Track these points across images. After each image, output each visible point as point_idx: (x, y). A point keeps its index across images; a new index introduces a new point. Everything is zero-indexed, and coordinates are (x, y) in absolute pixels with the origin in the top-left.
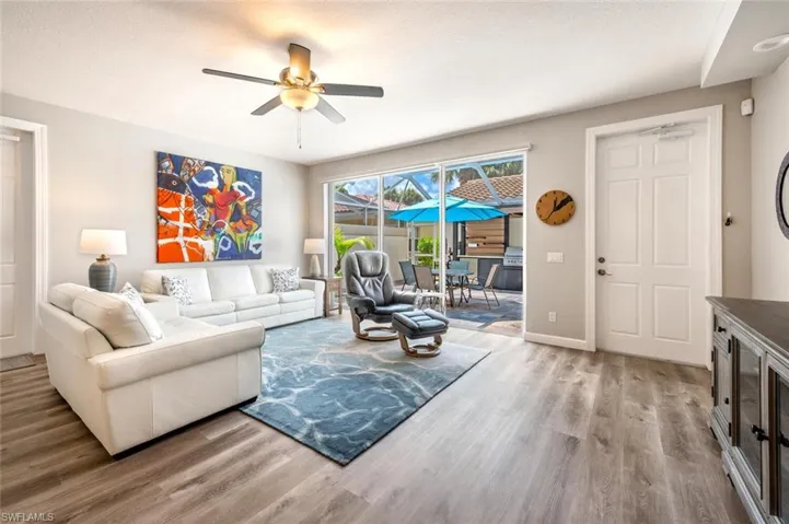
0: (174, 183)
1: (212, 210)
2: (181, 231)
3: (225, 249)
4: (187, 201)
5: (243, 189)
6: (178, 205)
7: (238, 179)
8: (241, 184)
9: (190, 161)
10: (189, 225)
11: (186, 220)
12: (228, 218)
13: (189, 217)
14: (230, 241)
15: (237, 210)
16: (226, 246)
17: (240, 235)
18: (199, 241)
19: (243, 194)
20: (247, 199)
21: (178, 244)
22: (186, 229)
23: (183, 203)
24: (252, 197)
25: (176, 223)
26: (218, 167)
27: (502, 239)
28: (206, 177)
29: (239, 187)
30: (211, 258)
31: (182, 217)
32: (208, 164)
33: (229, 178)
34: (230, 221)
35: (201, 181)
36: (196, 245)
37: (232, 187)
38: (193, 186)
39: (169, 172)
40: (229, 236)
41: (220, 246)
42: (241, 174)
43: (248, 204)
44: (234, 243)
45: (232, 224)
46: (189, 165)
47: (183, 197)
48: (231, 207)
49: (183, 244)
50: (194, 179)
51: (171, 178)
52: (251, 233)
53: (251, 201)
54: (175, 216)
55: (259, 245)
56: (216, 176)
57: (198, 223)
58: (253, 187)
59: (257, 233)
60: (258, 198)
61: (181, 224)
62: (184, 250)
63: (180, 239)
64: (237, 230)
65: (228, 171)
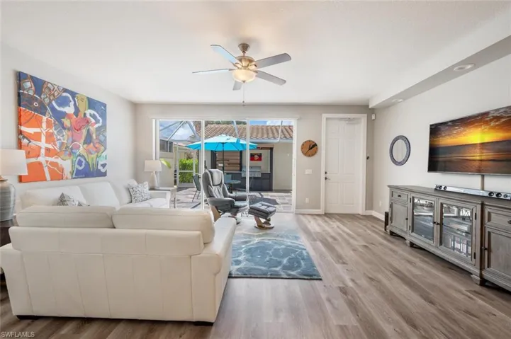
0: (36, 104)
1: (70, 133)
2: (43, 151)
3: (80, 168)
4: (48, 122)
5: (94, 116)
6: (39, 126)
7: (90, 108)
8: (92, 112)
9: (49, 85)
10: (50, 146)
11: (47, 142)
12: (82, 141)
13: (50, 138)
14: (84, 161)
15: (89, 135)
16: (81, 165)
17: (92, 156)
18: (59, 161)
19: (93, 121)
21: (40, 164)
22: (48, 150)
23: (44, 125)
24: (100, 124)
25: (38, 143)
26: (73, 94)
27: (239, 162)
28: (64, 102)
29: (91, 115)
30: (69, 176)
31: (43, 138)
32: (65, 90)
33: (83, 106)
34: (84, 144)
35: (60, 105)
36: (55, 164)
37: (85, 114)
38: (53, 109)
39: (31, 93)
40: (83, 156)
41: (77, 166)
42: (92, 104)
44: (87, 164)
45: (85, 146)
46: (50, 89)
47: (45, 118)
48: (84, 132)
49: (44, 164)
50: (54, 103)
51: (32, 99)
52: (99, 154)
53: (99, 127)
54: (37, 137)
55: (106, 164)
56: (72, 103)
57: (58, 144)
58: (100, 116)
59: (104, 154)
60: (104, 126)
61: (43, 144)
62: (46, 170)
63: (42, 159)
64: (89, 152)
65: (82, 100)
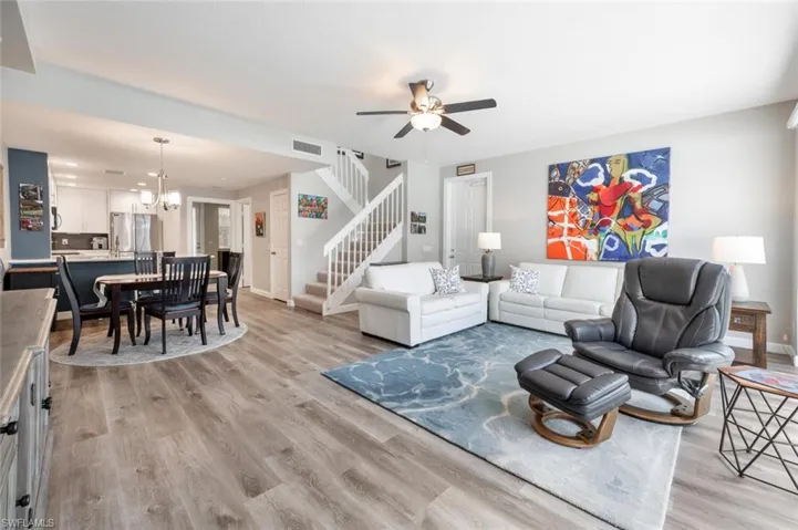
0: (560, 189)
1: (596, 209)
2: (565, 232)
3: (612, 249)
4: (571, 202)
5: (639, 177)
6: (563, 208)
7: (631, 166)
8: (634, 171)
9: (575, 165)
10: (572, 226)
11: (570, 221)
12: (615, 214)
13: (573, 217)
14: (617, 240)
15: (629, 203)
16: (612, 246)
17: (633, 233)
18: (583, 241)
19: (636, 183)
20: (645, 189)
21: (563, 243)
22: (570, 230)
23: (567, 206)
24: (653, 184)
25: (562, 224)
26: (603, 161)
28: (592, 174)
29: (632, 177)
30: (595, 258)
31: (566, 218)
32: (592, 161)
33: (616, 171)
34: (618, 217)
35: (585, 180)
36: (578, 244)
37: (621, 179)
38: (578, 188)
39: (557, 180)
40: (617, 235)
41: (605, 246)
42: (634, 160)
43: (644, 195)
44: (624, 244)
45: (620, 221)
46: (574, 168)
47: (568, 199)
48: (620, 202)
49: (566, 243)
50: (578, 181)
51: (558, 184)
52: (648, 231)
53: (650, 190)
54: (561, 218)
55: (663, 246)
56: (602, 170)
57: (581, 223)
58: (651, 171)
59: (660, 230)
60: (664, 185)
61: (566, 224)
62: (568, 249)
63: (565, 239)
64: (627, 228)
65: (617, 162)
